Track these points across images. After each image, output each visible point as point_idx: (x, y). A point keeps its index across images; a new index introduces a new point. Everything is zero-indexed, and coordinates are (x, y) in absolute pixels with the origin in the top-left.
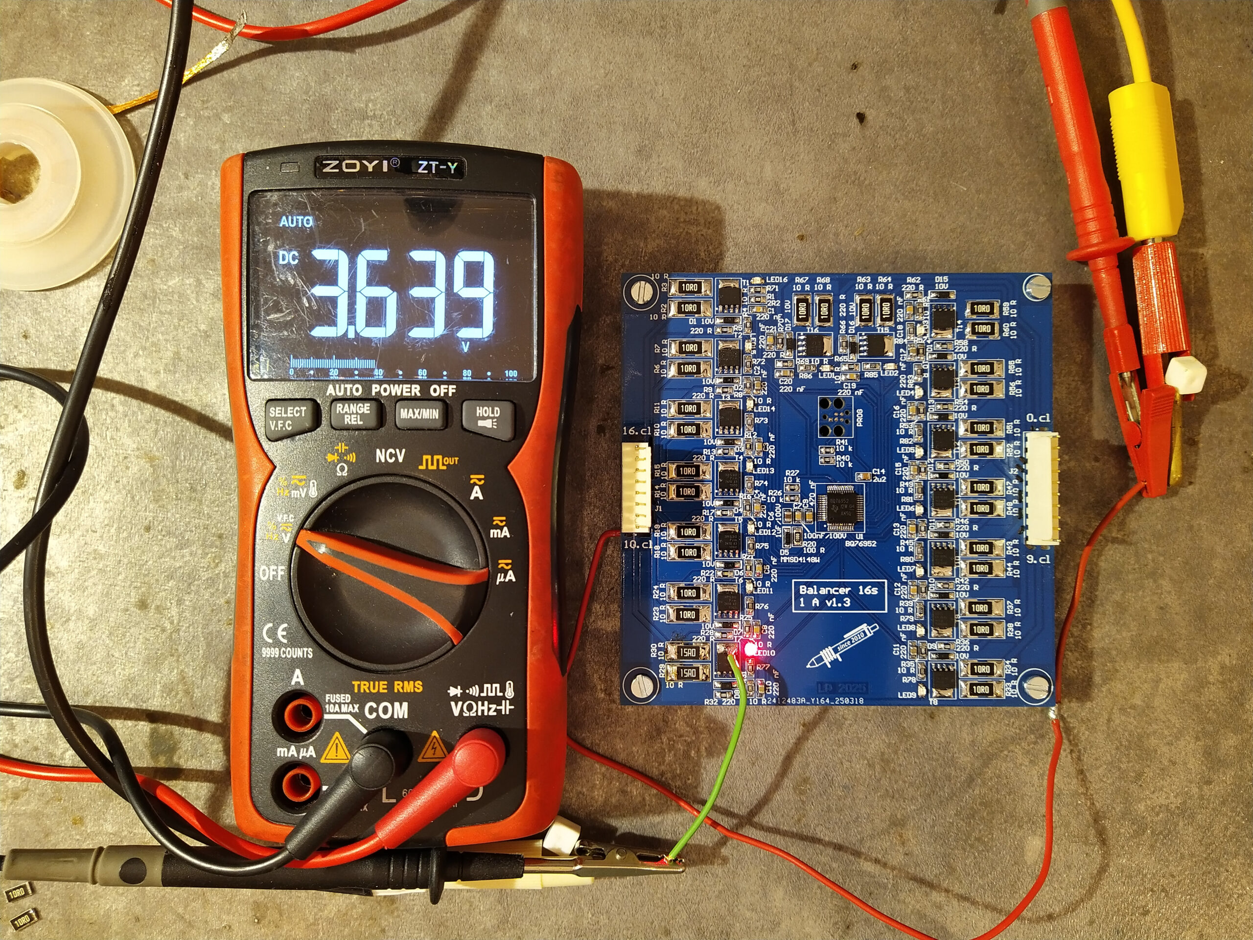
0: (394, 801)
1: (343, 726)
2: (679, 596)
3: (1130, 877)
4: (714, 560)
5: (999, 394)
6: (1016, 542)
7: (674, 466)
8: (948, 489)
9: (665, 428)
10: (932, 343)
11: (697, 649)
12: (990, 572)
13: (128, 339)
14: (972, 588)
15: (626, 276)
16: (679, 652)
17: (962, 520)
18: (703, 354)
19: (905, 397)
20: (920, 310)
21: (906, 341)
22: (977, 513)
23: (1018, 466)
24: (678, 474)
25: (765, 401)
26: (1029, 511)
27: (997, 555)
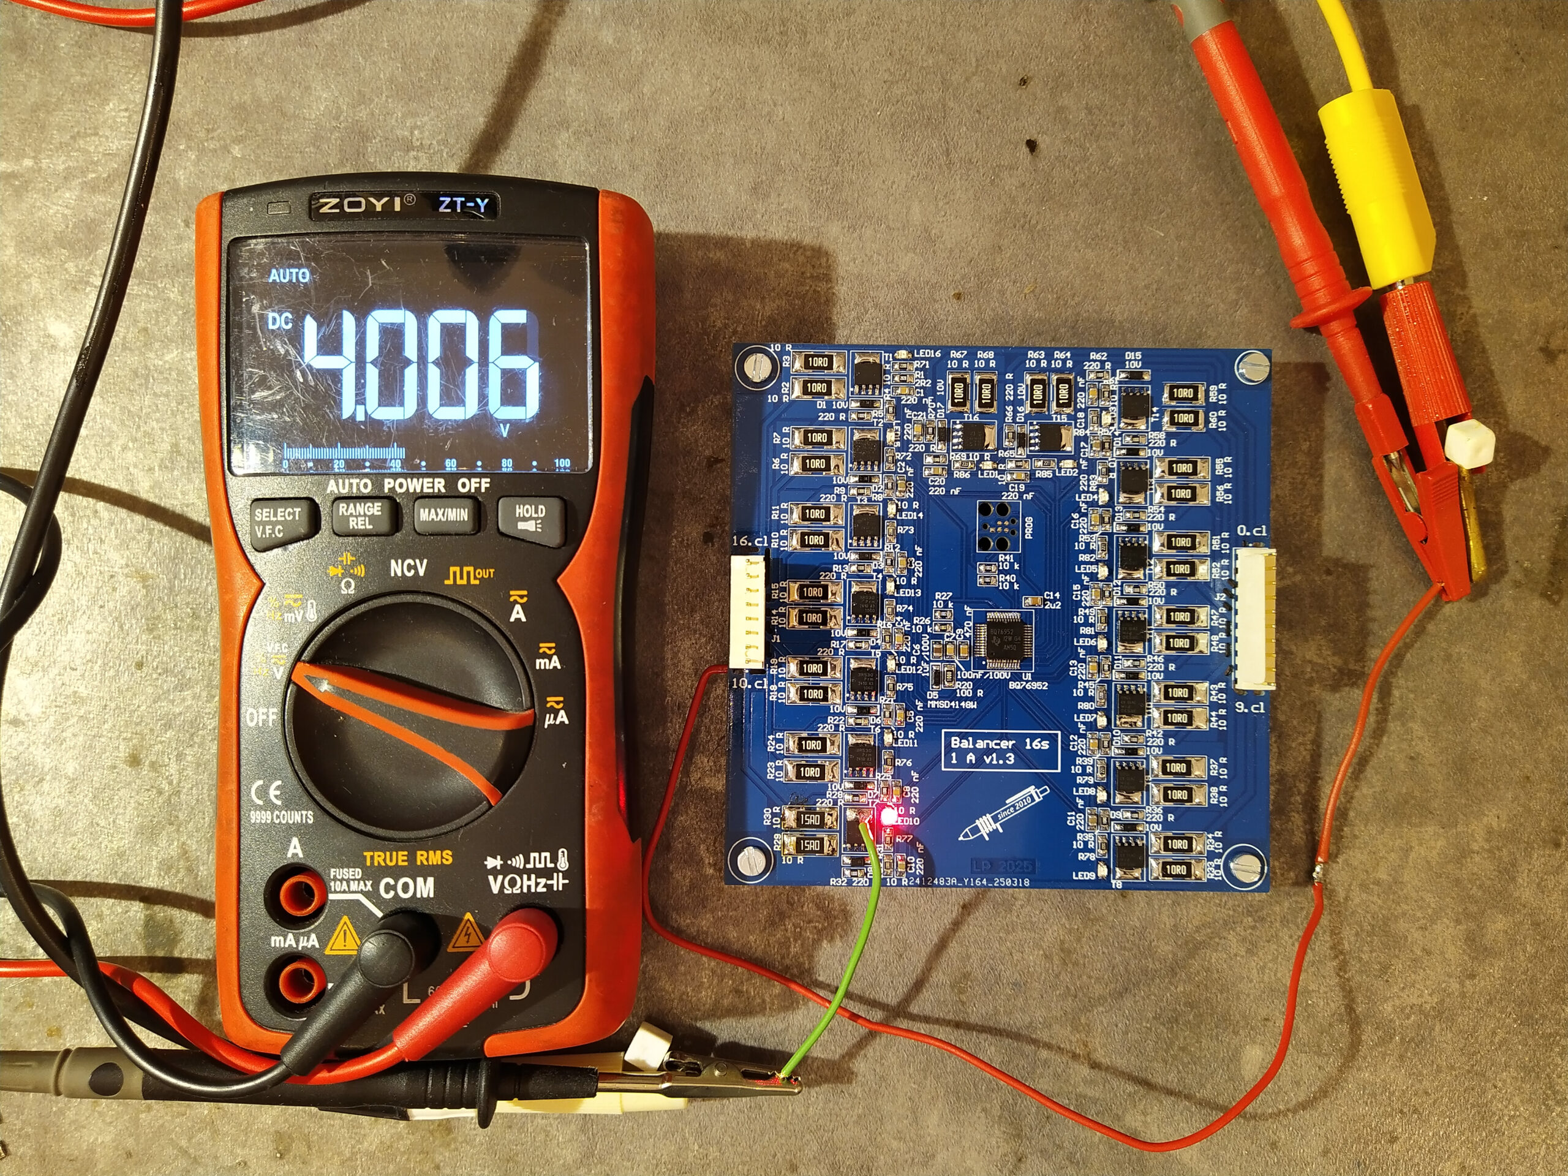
0: (418, 1001)
1: (353, 908)
2: (800, 749)
3: (1374, 1095)
4: (844, 704)
5: (1204, 500)
6: (1223, 685)
7: (797, 586)
8: (1139, 618)
9: (785, 538)
10: (1120, 435)
11: (822, 815)
12: (1190, 723)
13: (115, 428)
14: (1166, 743)
15: (739, 347)
16: (798, 819)
17: (1156, 658)
18: (834, 447)
19: (1087, 503)
20: (1106, 394)
21: (1088, 432)
22: (1174, 649)
23: (1226, 591)
24: (801, 595)
25: (910, 505)
26: (1239, 647)
27: (1199, 702)
